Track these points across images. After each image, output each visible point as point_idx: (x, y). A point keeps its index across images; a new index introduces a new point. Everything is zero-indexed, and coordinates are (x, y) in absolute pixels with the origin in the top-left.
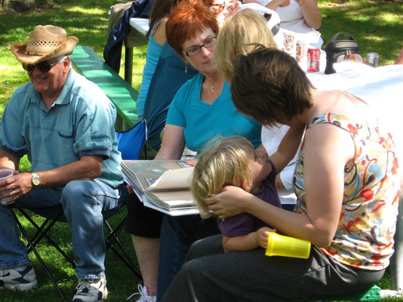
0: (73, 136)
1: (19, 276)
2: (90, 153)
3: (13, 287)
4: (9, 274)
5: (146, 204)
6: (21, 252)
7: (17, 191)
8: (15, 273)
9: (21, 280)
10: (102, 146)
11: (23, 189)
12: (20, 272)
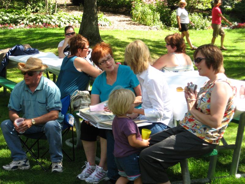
0: (46, 103)
1: (24, 163)
2: (54, 109)
3: (21, 168)
4: (20, 163)
5: (99, 127)
6: (24, 153)
7: (26, 127)
8: (22, 162)
9: (25, 165)
10: (59, 106)
11: (29, 126)
12: (25, 162)
